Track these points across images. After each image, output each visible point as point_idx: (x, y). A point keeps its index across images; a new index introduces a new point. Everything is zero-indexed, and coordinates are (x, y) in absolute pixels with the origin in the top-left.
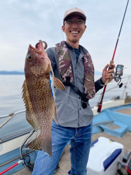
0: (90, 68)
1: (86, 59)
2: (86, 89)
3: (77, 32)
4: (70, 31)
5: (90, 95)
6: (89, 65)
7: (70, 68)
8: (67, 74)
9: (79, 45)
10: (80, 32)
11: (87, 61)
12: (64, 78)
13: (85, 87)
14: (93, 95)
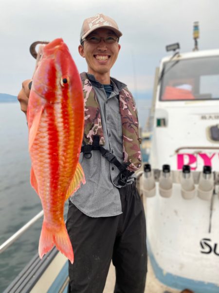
0: (130, 119)
1: (124, 103)
2: (127, 155)
3: (106, 57)
4: (95, 56)
5: (133, 164)
6: (130, 114)
7: (99, 120)
8: (95, 131)
9: (111, 78)
10: (112, 56)
11: (125, 107)
12: (89, 139)
13: (124, 151)
14: (138, 164)
